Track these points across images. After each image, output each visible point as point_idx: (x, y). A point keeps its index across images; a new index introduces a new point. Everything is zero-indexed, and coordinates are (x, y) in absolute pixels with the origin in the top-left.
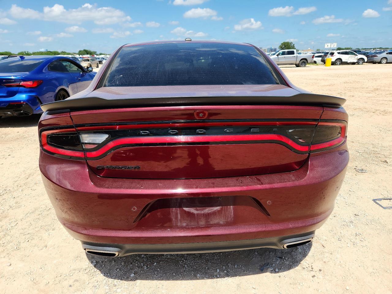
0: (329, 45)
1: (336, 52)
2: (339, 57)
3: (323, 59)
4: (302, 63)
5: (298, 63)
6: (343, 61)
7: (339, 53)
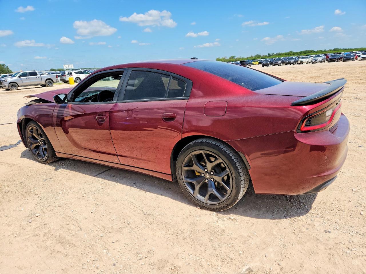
0: (67, 66)
1: (73, 72)
2: (77, 76)
3: (62, 79)
4: (48, 83)
5: (44, 83)
6: (81, 79)
7: (76, 73)
